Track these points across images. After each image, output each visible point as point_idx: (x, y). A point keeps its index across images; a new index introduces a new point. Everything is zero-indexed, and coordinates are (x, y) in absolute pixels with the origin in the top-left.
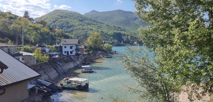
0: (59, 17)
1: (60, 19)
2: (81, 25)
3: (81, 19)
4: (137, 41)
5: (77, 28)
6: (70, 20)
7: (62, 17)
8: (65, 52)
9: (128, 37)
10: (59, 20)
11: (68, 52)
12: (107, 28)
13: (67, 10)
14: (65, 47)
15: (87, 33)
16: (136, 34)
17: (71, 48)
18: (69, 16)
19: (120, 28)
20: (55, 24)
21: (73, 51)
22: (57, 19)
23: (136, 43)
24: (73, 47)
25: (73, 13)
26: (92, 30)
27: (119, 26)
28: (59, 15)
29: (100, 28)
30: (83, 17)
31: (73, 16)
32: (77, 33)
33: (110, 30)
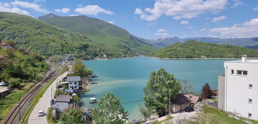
0: (8, 23)
1: (9, 25)
2: (39, 34)
3: (37, 26)
4: (106, 54)
5: (35, 39)
6: (23, 28)
7: (12, 23)
8: (71, 87)
9: (96, 49)
10: (8, 27)
11: (73, 87)
12: (71, 38)
13: (16, 14)
14: (71, 83)
15: (48, 45)
16: (104, 45)
17: (75, 84)
18: (21, 21)
19: (86, 38)
20: (3, 32)
21: (77, 86)
22: (5, 26)
23: (105, 56)
24: (77, 84)
25: (26, 17)
26: (55, 42)
27: (85, 36)
28: (7, 20)
29: (62, 37)
30: (40, 24)
31: (27, 23)
32: (34, 45)
33: (75, 40)
